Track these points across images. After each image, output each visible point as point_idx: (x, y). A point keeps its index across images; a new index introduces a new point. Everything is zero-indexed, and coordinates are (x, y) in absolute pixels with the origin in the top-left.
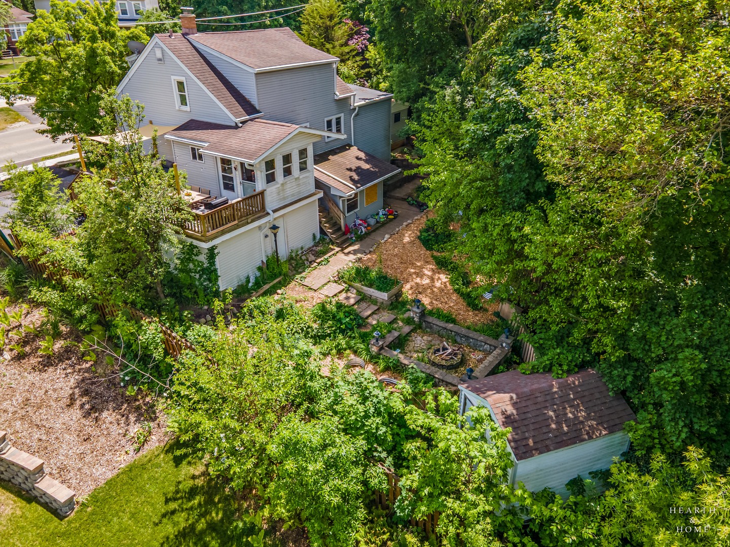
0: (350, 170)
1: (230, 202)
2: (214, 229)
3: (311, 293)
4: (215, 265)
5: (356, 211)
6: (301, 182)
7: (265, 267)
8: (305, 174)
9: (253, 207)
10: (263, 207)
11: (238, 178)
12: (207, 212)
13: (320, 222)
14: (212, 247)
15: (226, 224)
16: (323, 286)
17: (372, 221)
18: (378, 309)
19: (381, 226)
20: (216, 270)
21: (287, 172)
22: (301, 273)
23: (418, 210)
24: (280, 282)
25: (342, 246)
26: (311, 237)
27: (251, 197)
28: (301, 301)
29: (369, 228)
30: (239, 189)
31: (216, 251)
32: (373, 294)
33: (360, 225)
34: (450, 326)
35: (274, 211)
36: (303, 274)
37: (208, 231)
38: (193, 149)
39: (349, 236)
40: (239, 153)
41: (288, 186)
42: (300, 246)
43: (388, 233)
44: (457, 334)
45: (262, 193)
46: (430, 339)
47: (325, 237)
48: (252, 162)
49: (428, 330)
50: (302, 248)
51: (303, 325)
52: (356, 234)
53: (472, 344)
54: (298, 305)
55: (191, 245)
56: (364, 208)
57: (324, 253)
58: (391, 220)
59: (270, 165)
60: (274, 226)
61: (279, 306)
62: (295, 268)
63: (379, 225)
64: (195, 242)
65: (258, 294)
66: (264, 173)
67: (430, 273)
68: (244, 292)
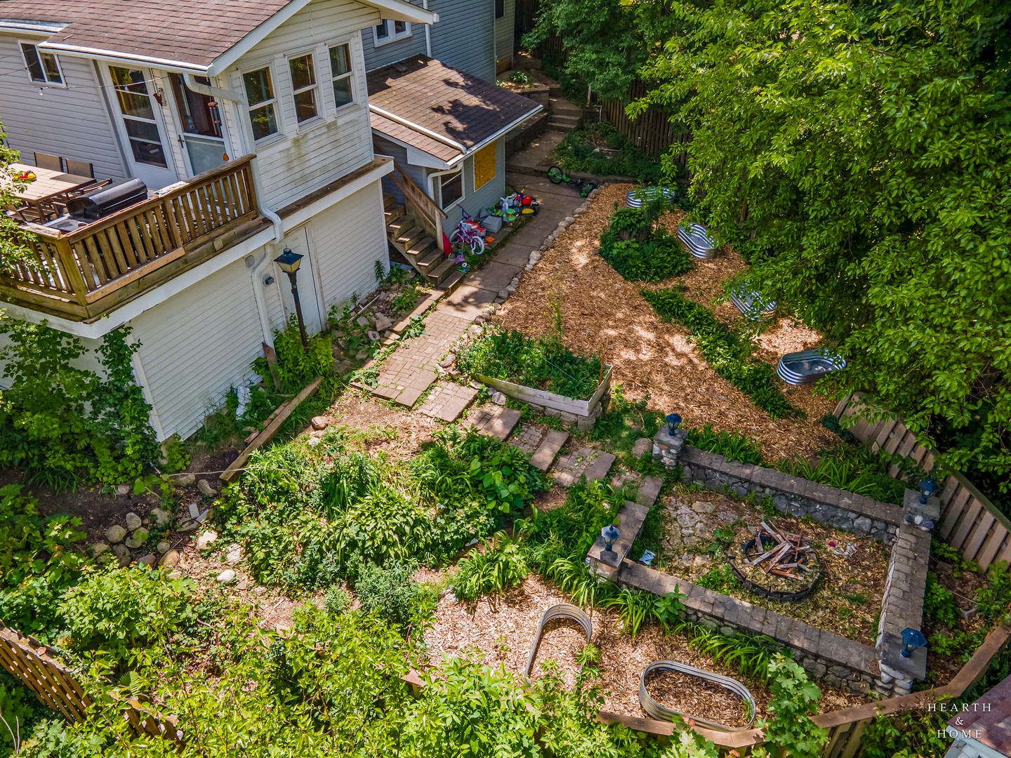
0: (439, 109)
1: (152, 195)
2: (109, 277)
3: (400, 418)
4: (132, 378)
5: (459, 201)
6: (341, 134)
7: (272, 359)
8: (348, 116)
9: (223, 206)
10: (253, 206)
11: (171, 128)
12: (76, 227)
13: (390, 234)
14: (115, 331)
15: (150, 259)
16: (426, 393)
17: (494, 224)
18: (568, 441)
19: (513, 234)
20: (137, 390)
21: (305, 108)
22: (362, 363)
23: (574, 193)
24: (316, 394)
25: (445, 284)
26: (372, 269)
27: (214, 177)
28: (377, 442)
29: (490, 239)
30: (178, 157)
31: (129, 341)
32: (550, 404)
33: (471, 233)
34: (755, 472)
35: (284, 214)
36: (370, 366)
37: (93, 288)
38: (30, 51)
39: (451, 260)
40: (162, 46)
41: (311, 145)
42: (350, 294)
43: (533, 248)
44: (779, 492)
45: (245, 166)
46: (709, 508)
47: (403, 267)
48: (203, 68)
49: (699, 483)
50: (355, 299)
51: (399, 520)
52: (466, 253)
53: (818, 516)
54: (375, 454)
55: (44, 329)
56: (473, 195)
57: (410, 307)
58: (529, 218)
59: (258, 84)
60: (288, 253)
61: (327, 468)
62: (346, 350)
63: (509, 230)
64: (56, 323)
65: (266, 435)
66: (245, 109)
67: (650, 336)
68: (227, 434)
